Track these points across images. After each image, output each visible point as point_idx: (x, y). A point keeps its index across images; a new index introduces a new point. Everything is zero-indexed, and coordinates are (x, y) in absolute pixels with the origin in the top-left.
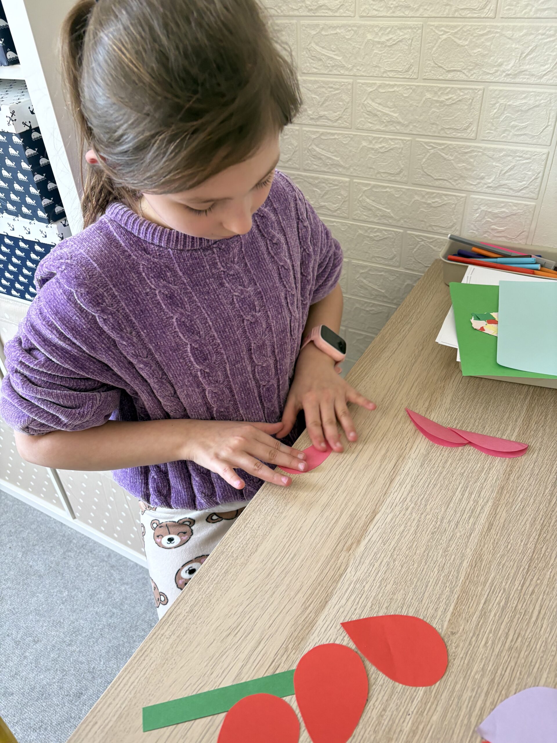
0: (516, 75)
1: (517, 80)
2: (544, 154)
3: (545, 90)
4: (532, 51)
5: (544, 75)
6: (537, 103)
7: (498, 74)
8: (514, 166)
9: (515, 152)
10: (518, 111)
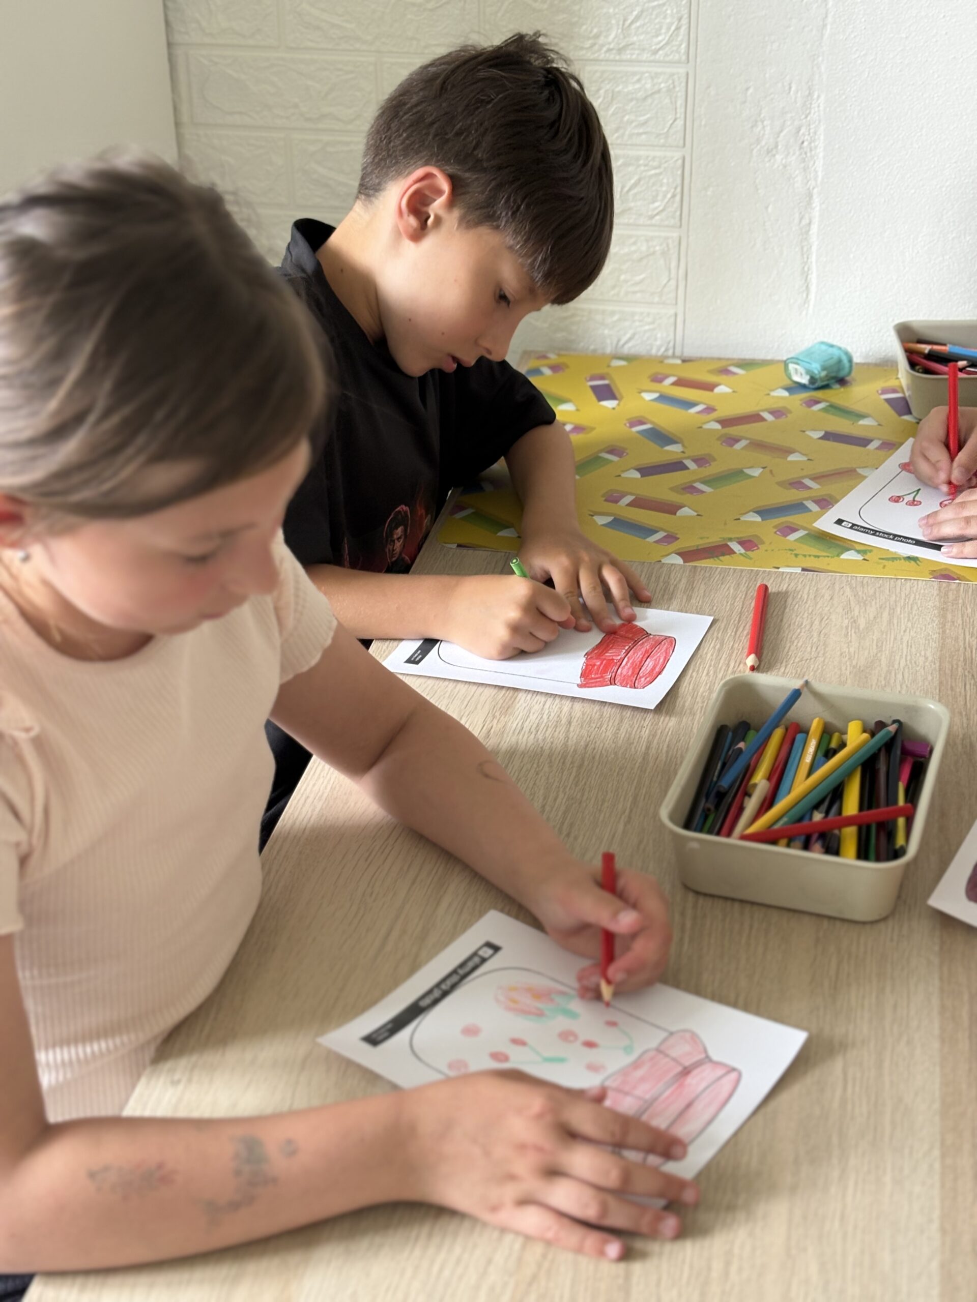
0: (620, 51)
2: (677, 160)
3: (664, 70)
5: (659, 49)
8: (639, 180)
9: (638, 158)
10: (632, 100)
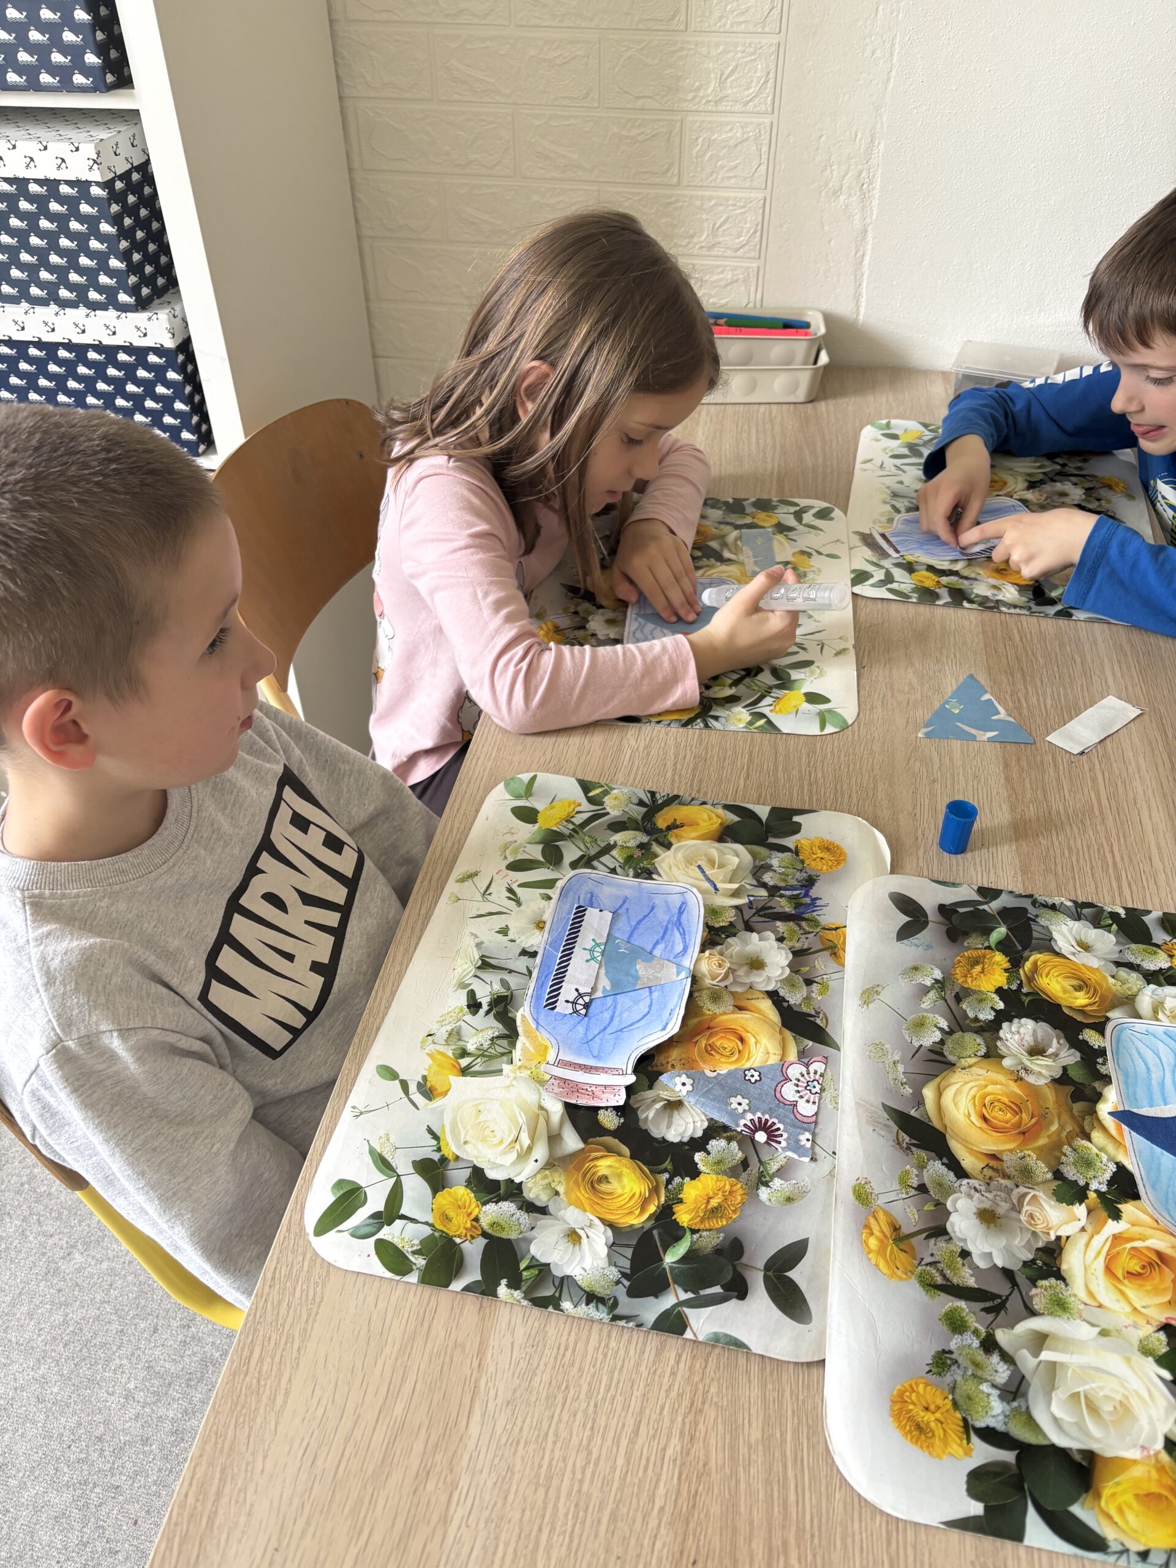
0: (717, 102)
1: (720, 108)
2: (759, 201)
3: (753, 120)
4: (733, 72)
5: (749, 101)
6: (745, 136)
7: (697, 100)
8: (728, 218)
9: (727, 199)
10: (725, 147)
